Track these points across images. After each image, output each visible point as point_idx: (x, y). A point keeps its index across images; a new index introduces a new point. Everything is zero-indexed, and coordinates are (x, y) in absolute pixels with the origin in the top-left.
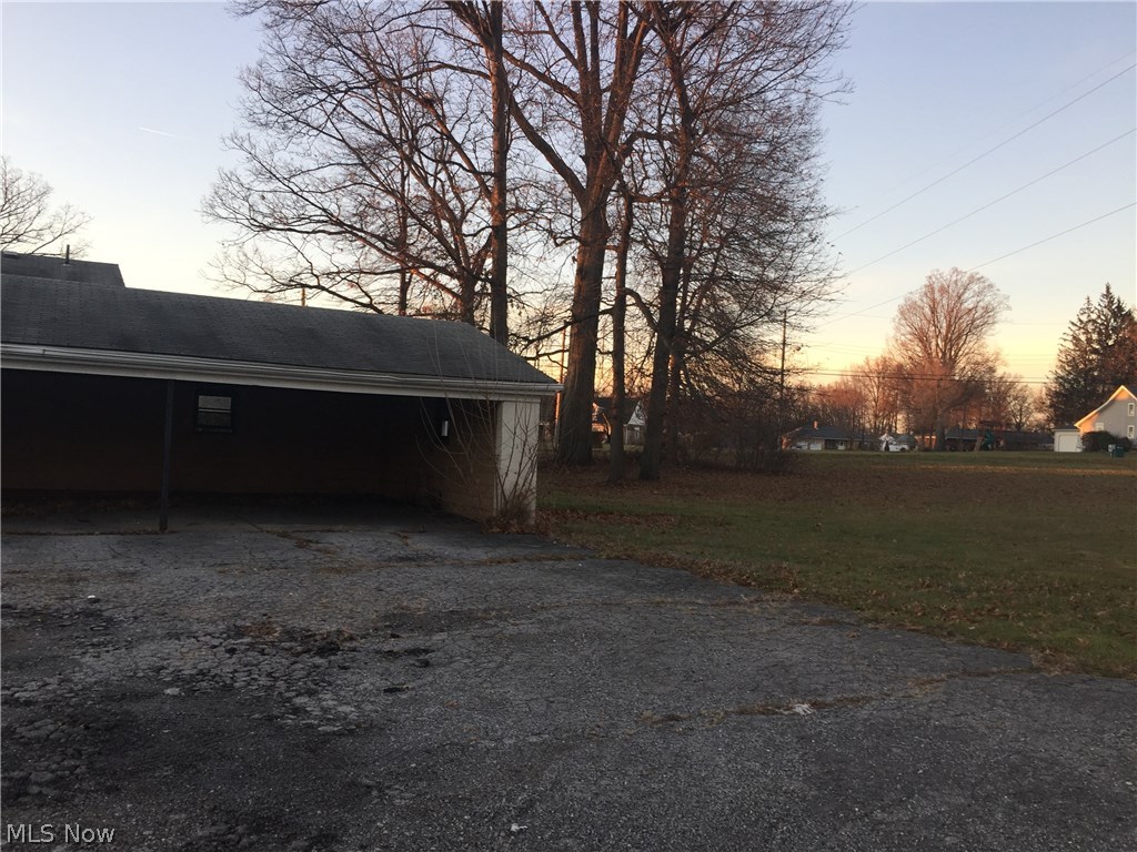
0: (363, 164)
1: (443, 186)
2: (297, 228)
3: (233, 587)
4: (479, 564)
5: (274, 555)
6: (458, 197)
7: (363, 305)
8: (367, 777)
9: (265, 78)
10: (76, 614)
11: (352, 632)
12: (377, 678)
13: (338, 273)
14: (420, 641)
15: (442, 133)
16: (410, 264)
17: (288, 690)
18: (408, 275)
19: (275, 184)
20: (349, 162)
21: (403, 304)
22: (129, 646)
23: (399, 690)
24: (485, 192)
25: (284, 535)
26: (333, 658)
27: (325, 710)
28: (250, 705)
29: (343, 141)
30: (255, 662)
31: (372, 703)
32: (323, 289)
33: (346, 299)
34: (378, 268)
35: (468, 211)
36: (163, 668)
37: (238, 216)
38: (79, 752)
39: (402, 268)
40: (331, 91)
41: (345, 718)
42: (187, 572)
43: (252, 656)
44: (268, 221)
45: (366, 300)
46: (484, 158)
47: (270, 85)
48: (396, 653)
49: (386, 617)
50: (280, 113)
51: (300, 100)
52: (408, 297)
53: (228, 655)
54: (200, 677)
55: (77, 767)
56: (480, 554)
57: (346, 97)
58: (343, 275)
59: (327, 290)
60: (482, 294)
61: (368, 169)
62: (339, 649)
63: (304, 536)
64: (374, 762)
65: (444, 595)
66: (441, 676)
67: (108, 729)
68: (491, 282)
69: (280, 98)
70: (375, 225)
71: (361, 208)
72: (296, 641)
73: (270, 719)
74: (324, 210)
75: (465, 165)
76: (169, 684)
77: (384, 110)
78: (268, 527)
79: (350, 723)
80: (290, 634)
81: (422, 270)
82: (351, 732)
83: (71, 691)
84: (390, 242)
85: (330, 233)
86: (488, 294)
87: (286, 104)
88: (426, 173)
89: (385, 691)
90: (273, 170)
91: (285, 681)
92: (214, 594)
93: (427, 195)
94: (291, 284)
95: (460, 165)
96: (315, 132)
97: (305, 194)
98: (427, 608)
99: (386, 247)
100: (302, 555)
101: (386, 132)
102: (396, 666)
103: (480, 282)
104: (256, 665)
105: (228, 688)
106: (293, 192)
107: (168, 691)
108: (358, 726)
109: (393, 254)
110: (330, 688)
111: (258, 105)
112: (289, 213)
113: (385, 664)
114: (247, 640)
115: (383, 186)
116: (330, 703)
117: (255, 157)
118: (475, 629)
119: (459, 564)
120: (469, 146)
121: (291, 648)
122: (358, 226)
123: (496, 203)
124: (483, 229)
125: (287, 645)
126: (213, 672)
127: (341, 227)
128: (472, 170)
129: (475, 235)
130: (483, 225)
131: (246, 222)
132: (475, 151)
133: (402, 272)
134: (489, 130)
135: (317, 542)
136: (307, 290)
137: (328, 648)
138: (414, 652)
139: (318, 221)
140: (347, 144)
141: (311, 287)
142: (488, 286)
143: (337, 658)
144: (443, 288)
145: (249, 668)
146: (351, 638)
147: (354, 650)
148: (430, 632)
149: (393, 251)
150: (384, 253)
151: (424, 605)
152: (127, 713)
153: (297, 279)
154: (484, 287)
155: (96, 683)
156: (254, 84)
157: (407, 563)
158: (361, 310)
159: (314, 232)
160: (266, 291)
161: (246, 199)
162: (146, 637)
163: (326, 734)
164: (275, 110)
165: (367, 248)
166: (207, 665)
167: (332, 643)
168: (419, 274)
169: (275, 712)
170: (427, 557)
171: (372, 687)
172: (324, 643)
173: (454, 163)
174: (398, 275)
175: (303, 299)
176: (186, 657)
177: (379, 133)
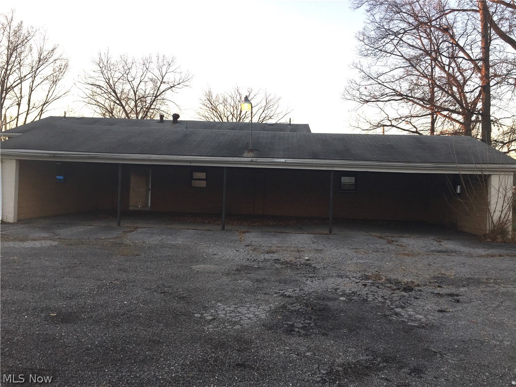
0: (412, 65)
1: (453, 70)
2: (381, 100)
3: (362, 258)
4: (481, 256)
5: (378, 246)
6: (461, 74)
7: (413, 132)
8: (433, 347)
9: (367, 34)
10: (302, 264)
11: (419, 283)
12: (433, 305)
13: (400, 118)
14: (453, 290)
15: (452, 44)
16: (436, 110)
17: (392, 304)
18: (435, 116)
19: (371, 81)
20: (405, 66)
21: (433, 130)
22: (323, 279)
23: (445, 311)
24: (477, 69)
25: (381, 238)
26: (410, 293)
27: (410, 316)
28: (376, 309)
29: (402, 56)
30: (376, 291)
31: (432, 315)
32: (393, 126)
33: (404, 130)
34: (420, 114)
35: (467, 80)
36: (338, 289)
37: (355, 98)
38: (311, 318)
39: (432, 112)
40: (396, 34)
41: (420, 321)
42: (342, 251)
43: (374, 288)
44: (367, 99)
45: (414, 130)
46: (476, 52)
47: (369, 37)
48: (441, 295)
49: (435, 278)
50: (373, 49)
51: (382, 41)
52: (435, 126)
53: (363, 287)
54: (353, 294)
55: (310, 323)
56: (481, 251)
57: (404, 35)
58: (403, 119)
59: (395, 126)
60: (477, 121)
61: (415, 67)
62: (413, 290)
63: (390, 238)
64: (437, 342)
65: (463, 270)
66: (466, 308)
67: (320, 310)
68: (481, 114)
69: (373, 42)
70: (418, 94)
71: (412, 86)
72: (392, 284)
73: (385, 316)
74: (394, 90)
75: (466, 57)
76: (341, 296)
77: (422, 38)
78: (374, 234)
79: (422, 323)
80: (389, 281)
81: (443, 113)
82: (423, 327)
83: (304, 294)
84: (426, 101)
85: (397, 100)
86: (480, 121)
87: (376, 44)
88: (444, 64)
89: (438, 311)
90: (370, 75)
91: (390, 300)
92: (354, 261)
93: (445, 75)
94: (379, 125)
95: (464, 58)
96: (389, 55)
97: (385, 84)
98: (455, 275)
99: (424, 103)
100: (390, 246)
101: (423, 48)
102: (442, 300)
103: (475, 115)
104: (376, 292)
105: (365, 301)
106: (380, 84)
107: (341, 298)
108: (427, 325)
109: (428, 106)
110: (411, 306)
111: (363, 47)
112: (377, 94)
113: (437, 299)
114: (370, 281)
115: (423, 74)
116: (412, 313)
117: (362, 71)
118: (482, 288)
119: (470, 256)
120: (468, 47)
121: (391, 287)
122: (410, 95)
123: (484, 74)
124: (477, 88)
125: (389, 285)
126: (358, 293)
127: (401, 96)
128: (470, 59)
129: (472, 92)
130: (477, 86)
131: (358, 100)
132: (471, 49)
133: (432, 114)
134: (479, 38)
135: (396, 241)
136: (385, 128)
137: (408, 288)
138: (451, 295)
139: (391, 95)
140: (404, 58)
141: (388, 126)
142: (480, 117)
143: (413, 293)
144: (455, 120)
145: (373, 293)
146: (418, 285)
147: (420, 291)
148: (458, 287)
149: (427, 104)
150: (422, 106)
151: (453, 274)
152: (326, 305)
153: (381, 123)
154: (477, 118)
155: (313, 292)
156: (361, 38)
157: (442, 254)
158: (412, 134)
159: (388, 101)
160: (367, 130)
161: (358, 90)
162: (329, 276)
163: (411, 326)
164: (371, 48)
165: (415, 105)
166: (355, 290)
167: (409, 286)
168: (441, 114)
169: (387, 313)
170: (452, 251)
171: (431, 309)
172: (406, 286)
173: (460, 57)
174: (430, 116)
175: (383, 132)
176: (347, 286)
177: (421, 49)
